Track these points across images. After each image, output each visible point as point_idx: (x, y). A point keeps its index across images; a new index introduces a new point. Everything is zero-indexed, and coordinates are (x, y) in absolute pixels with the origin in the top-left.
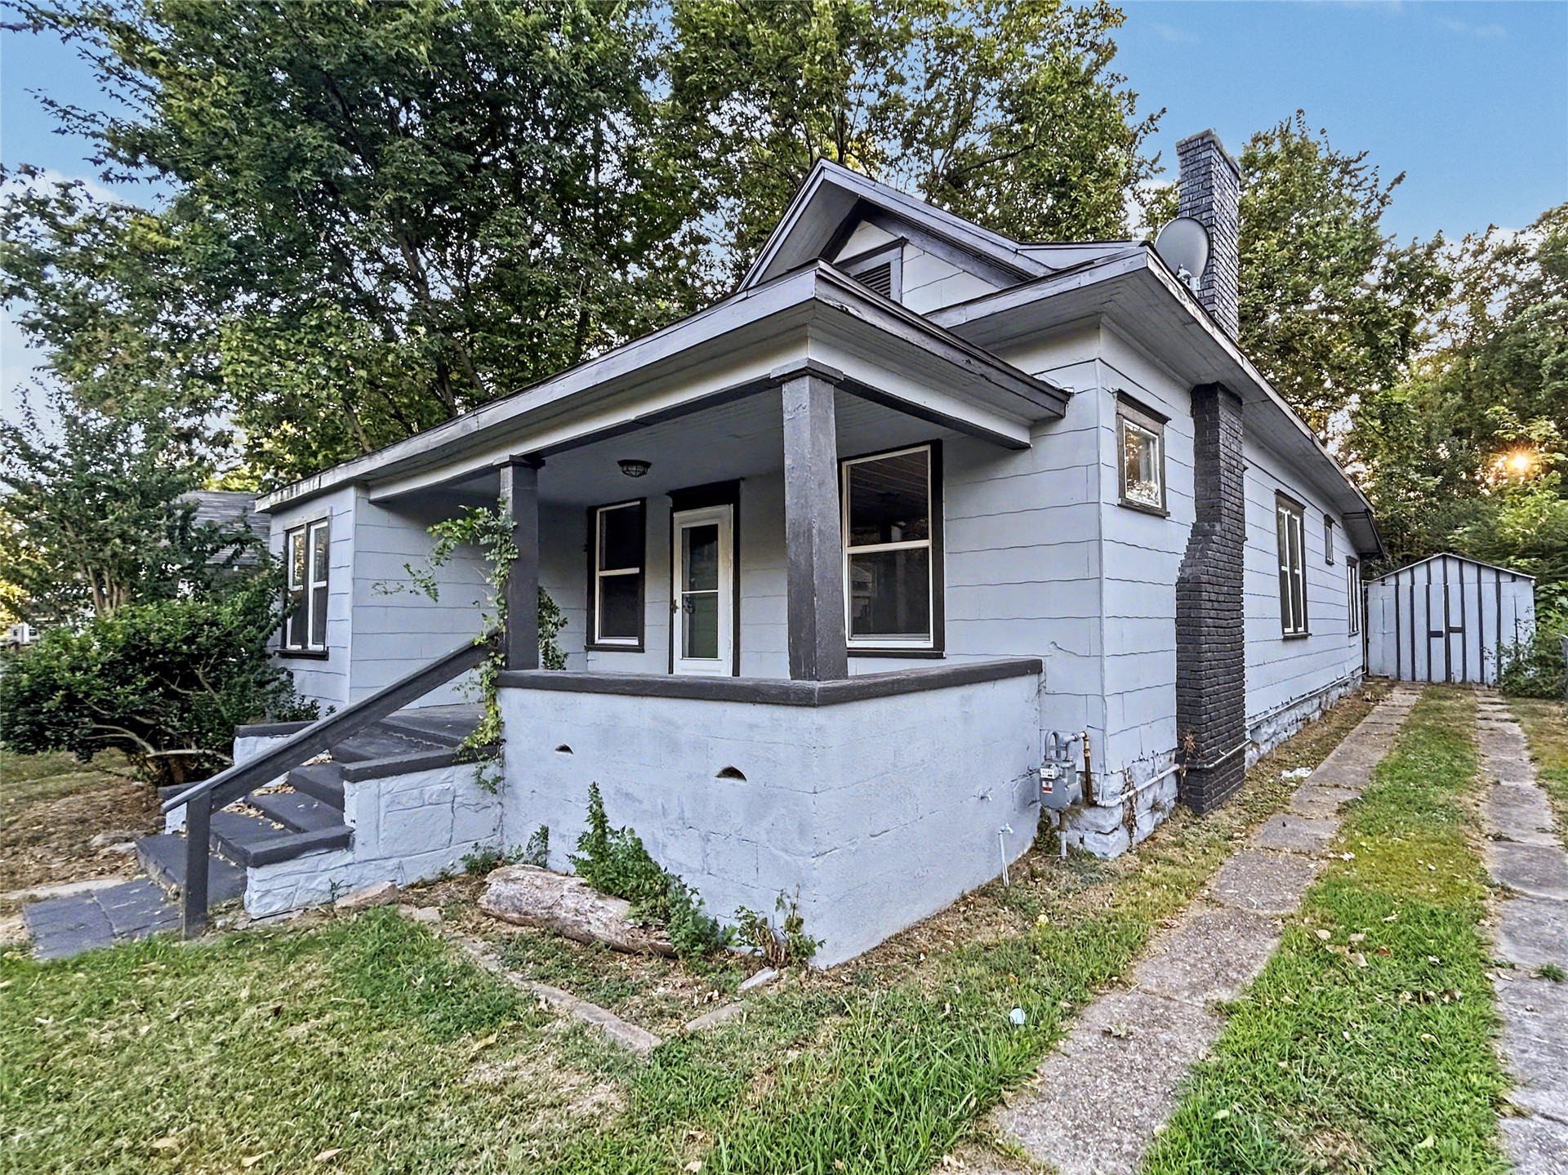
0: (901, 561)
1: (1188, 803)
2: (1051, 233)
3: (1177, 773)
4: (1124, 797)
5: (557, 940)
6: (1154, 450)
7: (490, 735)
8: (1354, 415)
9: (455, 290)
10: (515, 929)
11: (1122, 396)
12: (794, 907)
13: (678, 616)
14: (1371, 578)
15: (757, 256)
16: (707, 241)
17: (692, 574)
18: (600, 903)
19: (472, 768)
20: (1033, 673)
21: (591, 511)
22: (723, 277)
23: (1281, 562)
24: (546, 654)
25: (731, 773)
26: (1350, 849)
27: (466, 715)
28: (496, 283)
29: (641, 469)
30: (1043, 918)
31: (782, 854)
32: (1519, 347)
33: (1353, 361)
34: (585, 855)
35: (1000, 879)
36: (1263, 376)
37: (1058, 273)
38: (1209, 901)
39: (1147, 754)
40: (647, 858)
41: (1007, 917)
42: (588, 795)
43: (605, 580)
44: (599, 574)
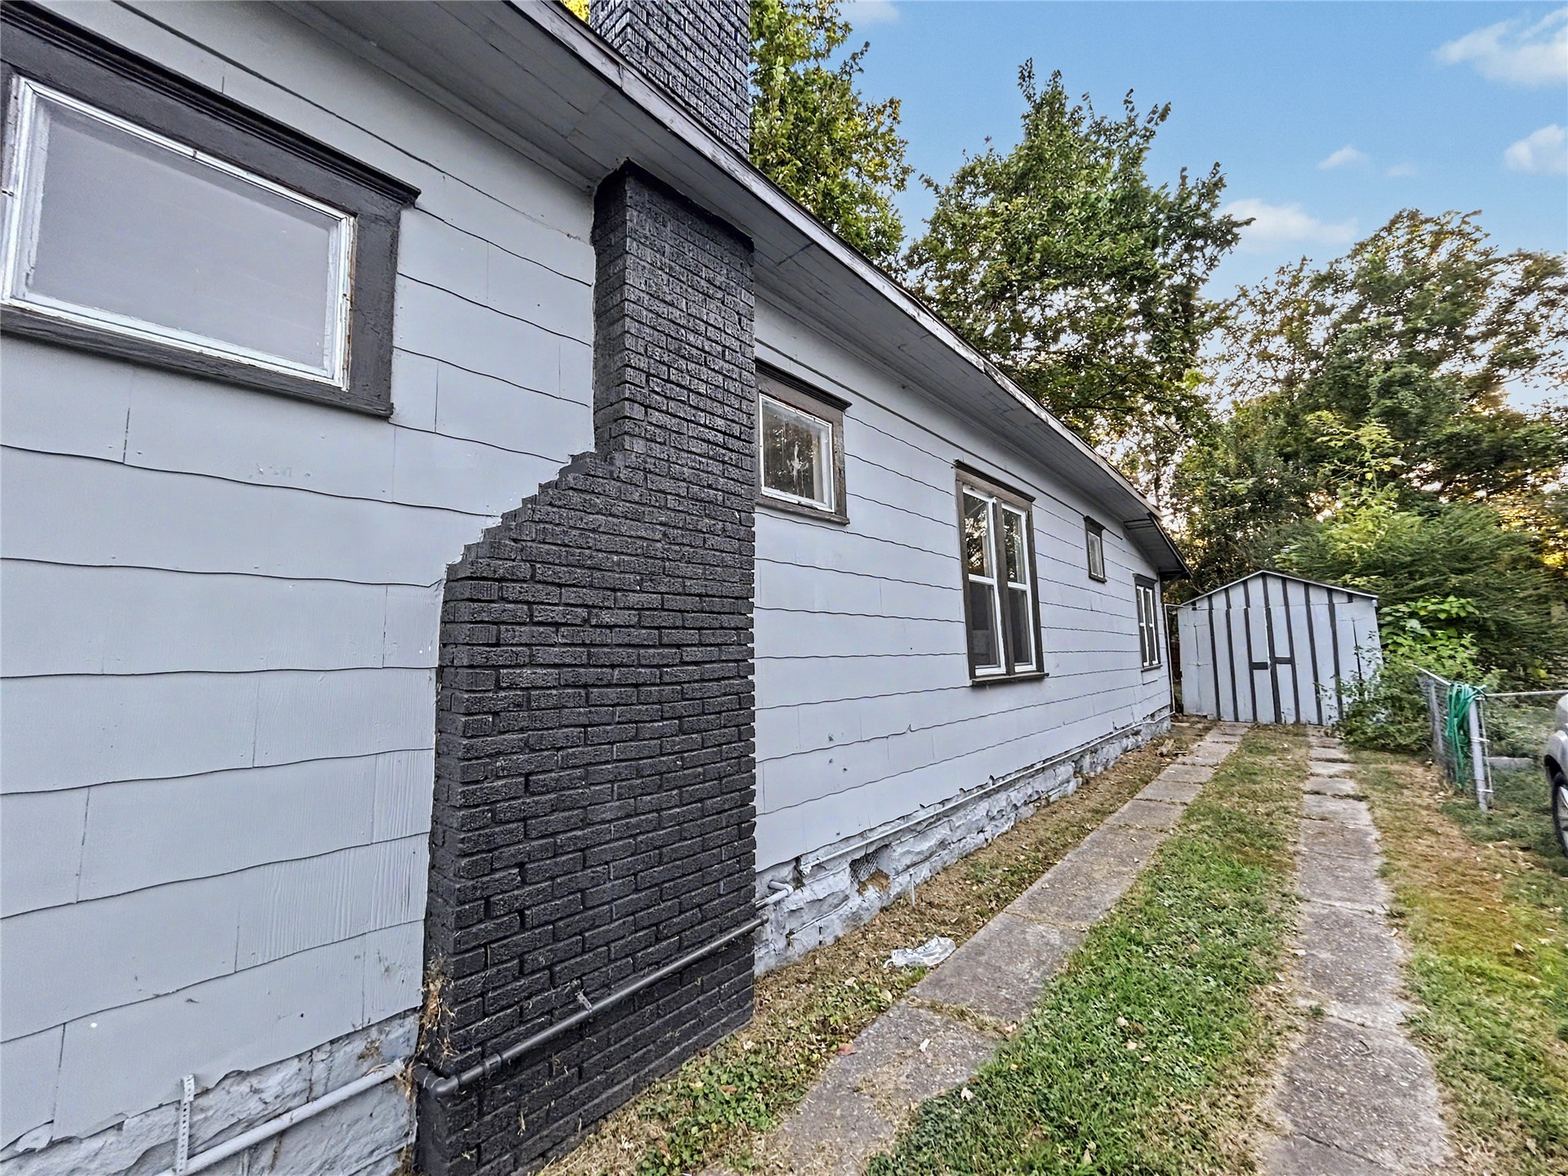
14: (1177, 602)
32: (1344, 368)
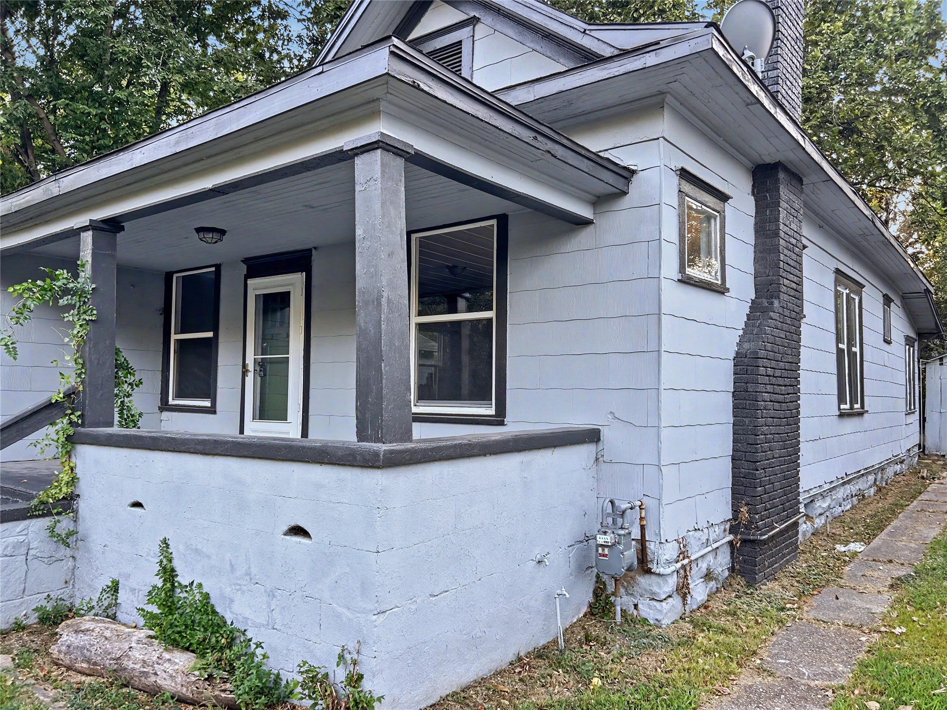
0: (466, 331)
1: (742, 573)
2: (620, 14)
3: (731, 543)
4: (679, 565)
5: (124, 690)
6: (715, 226)
7: (64, 490)
8: (916, 197)
9: (41, 59)
10: (83, 678)
11: (684, 174)
12: (355, 663)
13: (250, 379)
14: (930, 357)
15: (333, 32)
16: (284, 15)
17: (264, 340)
18: (167, 656)
19: (46, 522)
20: (591, 441)
21: (169, 276)
22: (300, 52)
23: (839, 340)
24: (121, 412)
25: (298, 531)
26: (902, 623)
27: (42, 470)
28: (78, 50)
29: (216, 236)
30: (596, 681)
31: (345, 611)
33: (916, 144)
34: (155, 609)
35: (555, 642)
36: (824, 157)
37: (624, 53)
38: (760, 670)
39: (702, 524)
40: (214, 612)
41: (561, 679)
42: (157, 550)
43: (180, 342)
44: (174, 337)
